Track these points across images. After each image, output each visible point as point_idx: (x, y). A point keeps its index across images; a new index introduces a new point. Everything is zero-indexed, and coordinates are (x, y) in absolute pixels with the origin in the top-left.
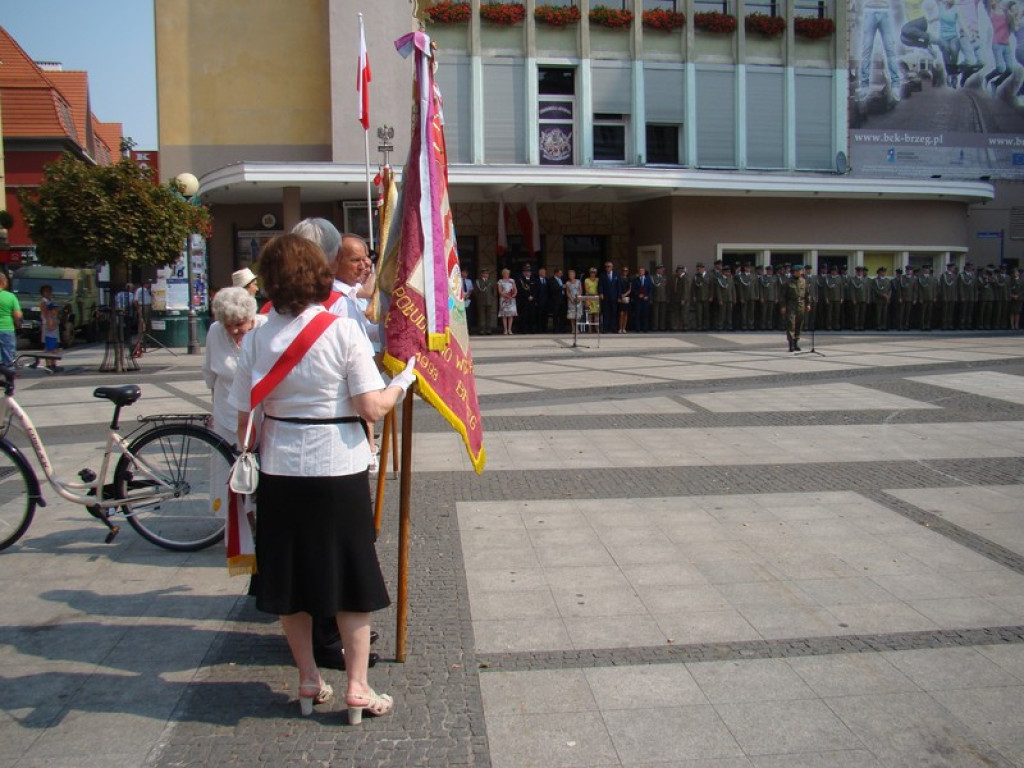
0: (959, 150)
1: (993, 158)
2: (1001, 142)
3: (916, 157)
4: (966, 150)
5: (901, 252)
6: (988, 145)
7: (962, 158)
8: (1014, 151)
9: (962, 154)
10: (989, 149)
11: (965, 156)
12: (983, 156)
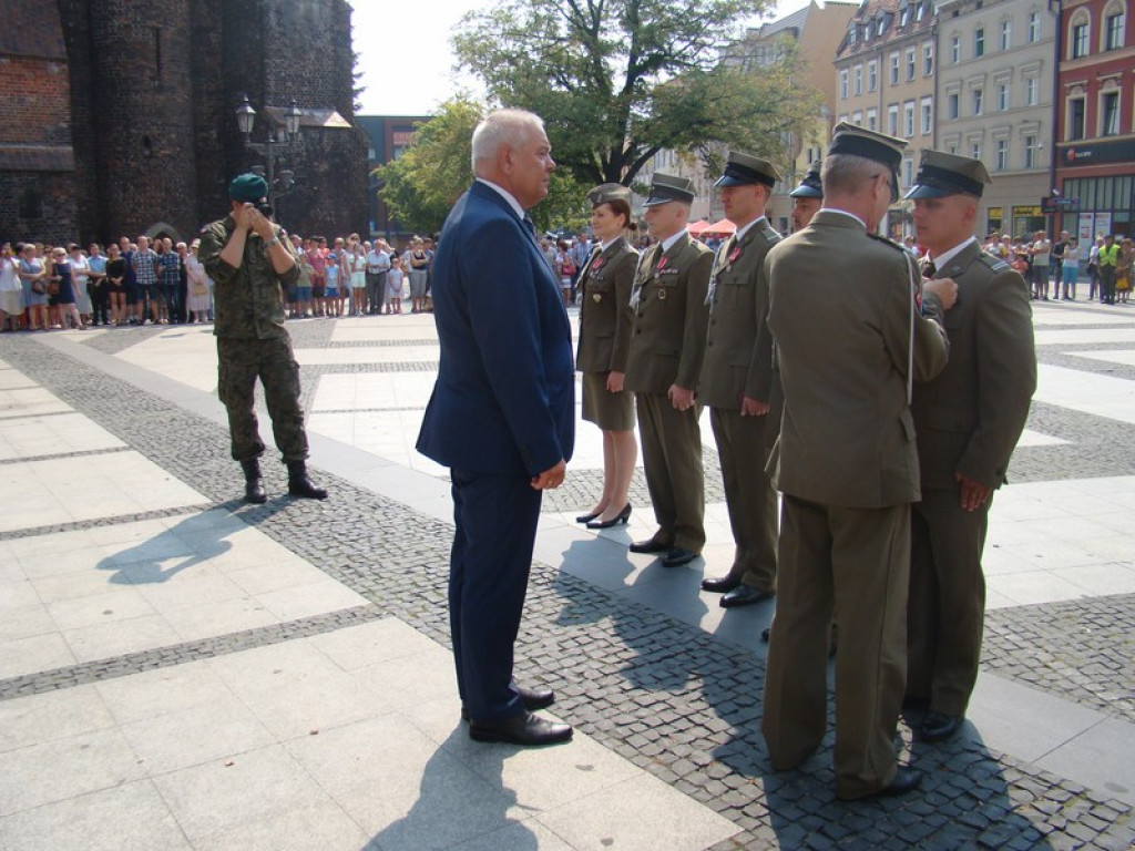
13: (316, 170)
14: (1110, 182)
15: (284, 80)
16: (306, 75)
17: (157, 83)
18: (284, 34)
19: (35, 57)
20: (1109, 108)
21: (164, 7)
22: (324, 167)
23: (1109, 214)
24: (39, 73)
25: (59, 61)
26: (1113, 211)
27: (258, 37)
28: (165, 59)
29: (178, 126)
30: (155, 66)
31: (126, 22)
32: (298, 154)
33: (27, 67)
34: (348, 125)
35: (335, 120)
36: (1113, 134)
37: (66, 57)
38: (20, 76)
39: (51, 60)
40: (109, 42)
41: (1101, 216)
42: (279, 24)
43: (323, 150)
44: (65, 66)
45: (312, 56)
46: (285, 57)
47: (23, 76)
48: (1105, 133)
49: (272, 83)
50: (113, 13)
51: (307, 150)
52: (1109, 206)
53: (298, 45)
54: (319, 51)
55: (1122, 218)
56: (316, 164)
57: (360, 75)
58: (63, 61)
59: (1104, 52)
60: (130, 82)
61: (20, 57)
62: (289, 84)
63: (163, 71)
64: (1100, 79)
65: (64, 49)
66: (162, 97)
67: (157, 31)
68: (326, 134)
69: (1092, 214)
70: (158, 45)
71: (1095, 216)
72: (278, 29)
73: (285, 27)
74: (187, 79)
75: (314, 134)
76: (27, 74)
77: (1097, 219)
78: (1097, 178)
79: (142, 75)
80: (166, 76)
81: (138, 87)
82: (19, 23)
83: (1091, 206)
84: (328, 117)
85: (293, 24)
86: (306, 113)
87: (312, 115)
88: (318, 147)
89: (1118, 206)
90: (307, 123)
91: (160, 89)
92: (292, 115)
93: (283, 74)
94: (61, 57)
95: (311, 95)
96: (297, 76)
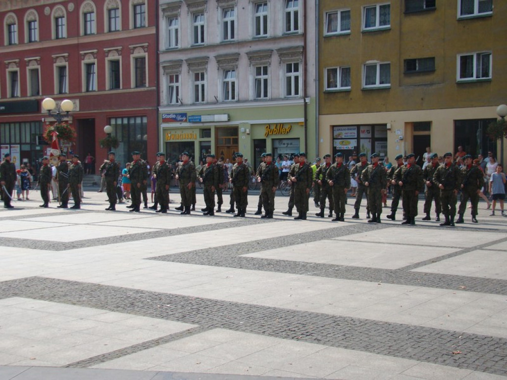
14: (17, 126)
20: (14, 81)
23: (19, 146)
26: (21, 144)
36: (17, 97)
41: (14, 147)
48: (13, 96)
52: (18, 141)
55: (26, 148)
59: (7, 46)
64: (6, 62)
69: (8, 146)
71: (10, 147)
77: (12, 149)
78: (10, 123)
83: (8, 141)
89: (23, 141)
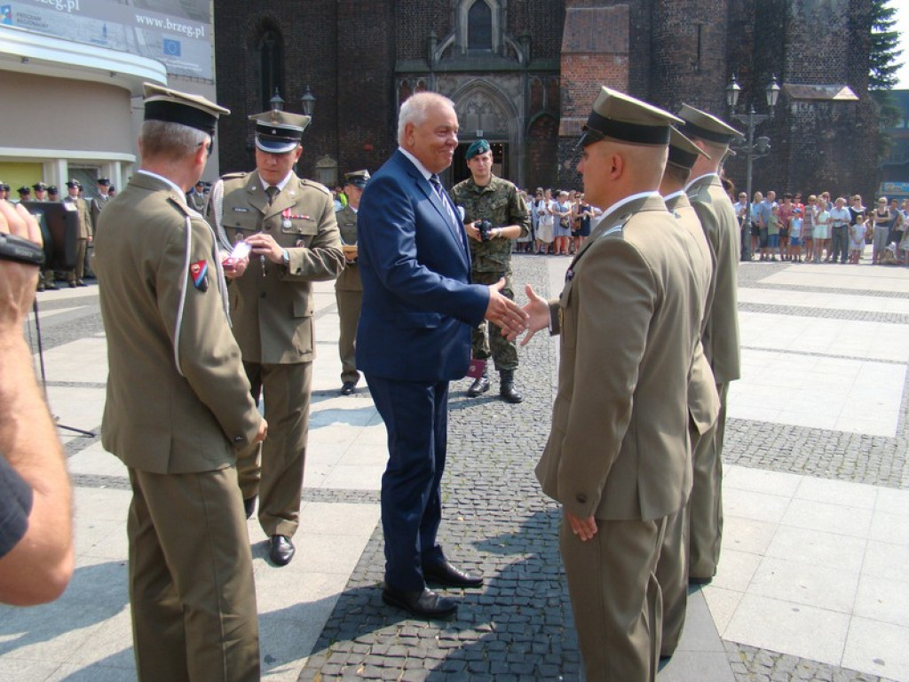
0: (100, 24)
1: (142, 41)
2: (149, 21)
3: (44, 26)
4: (110, 25)
5: (56, 160)
6: (135, 24)
7: (105, 36)
8: (166, 36)
9: (105, 29)
10: (137, 29)
11: (108, 34)
12: (130, 37)
13: (824, 137)
15: (802, 61)
16: (822, 55)
17: (696, 68)
18: (803, 22)
19: (605, 53)
21: (705, 7)
22: (831, 134)
24: (607, 64)
25: (622, 55)
27: (781, 26)
28: (704, 48)
29: (712, 101)
30: (696, 55)
31: (676, 22)
32: (809, 124)
33: (600, 60)
34: (855, 98)
35: (846, 94)
37: (628, 51)
38: (594, 68)
39: (617, 55)
40: (662, 37)
42: (800, 14)
43: (831, 119)
44: (626, 58)
45: (828, 39)
46: (803, 42)
47: (596, 67)
49: (791, 64)
50: (667, 15)
51: (817, 120)
53: (815, 30)
54: (835, 34)
56: (824, 131)
57: (899, 53)
58: (626, 55)
60: (676, 68)
61: (595, 54)
62: (806, 64)
63: (701, 58)
65: (628, 45)
66: (700, 79)
67: (700, 26)
68: (835, 106)
70: (699, 38)
72: (798, 17)
73: (804, 16)
74: (722, 63)
75: (824, 106)
76: (600, 66)
79: (685, 62)
80: (704, 63)
81: (681, 71)
82: (600, 29)
84: (837, 92)
85: (813, 12)
86: (819, 88)
87: (824, 90)
88: (827, 117)
90: (818, 97)
91: (699, 72)
92: (772, 91)
93: (800, 56)
94: (623, 51)
95: (825, 73)
96: (813, 57)
